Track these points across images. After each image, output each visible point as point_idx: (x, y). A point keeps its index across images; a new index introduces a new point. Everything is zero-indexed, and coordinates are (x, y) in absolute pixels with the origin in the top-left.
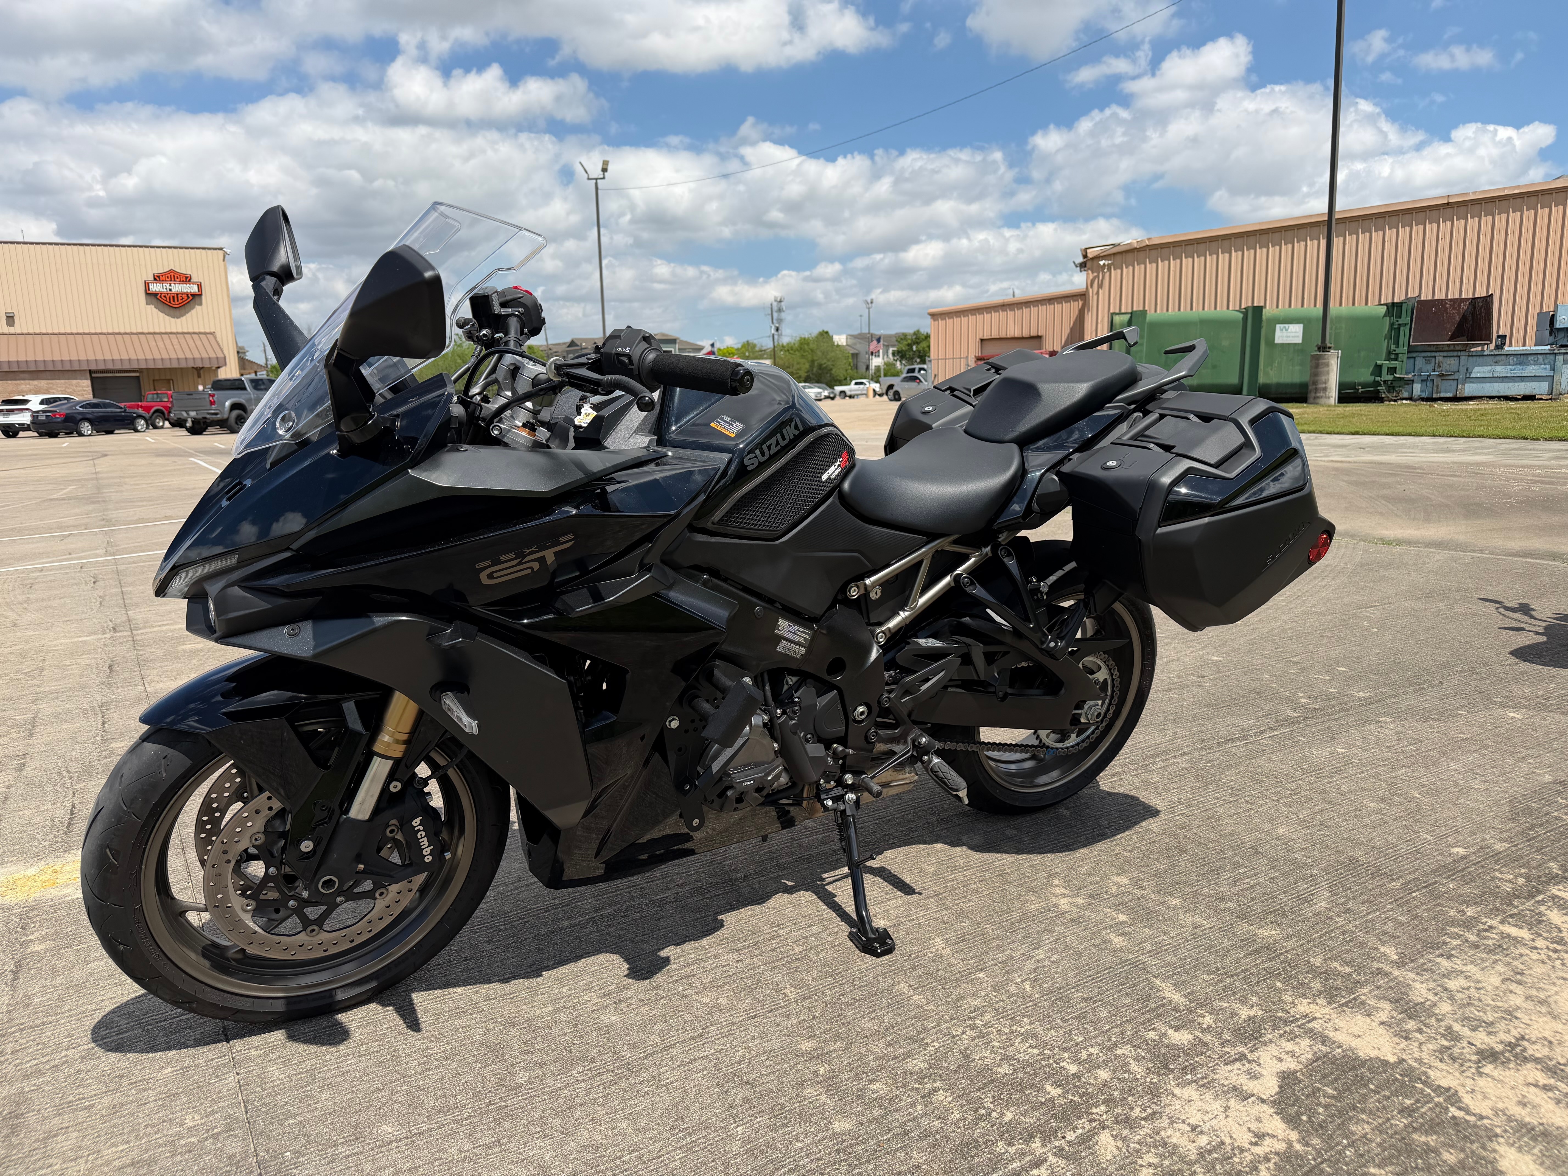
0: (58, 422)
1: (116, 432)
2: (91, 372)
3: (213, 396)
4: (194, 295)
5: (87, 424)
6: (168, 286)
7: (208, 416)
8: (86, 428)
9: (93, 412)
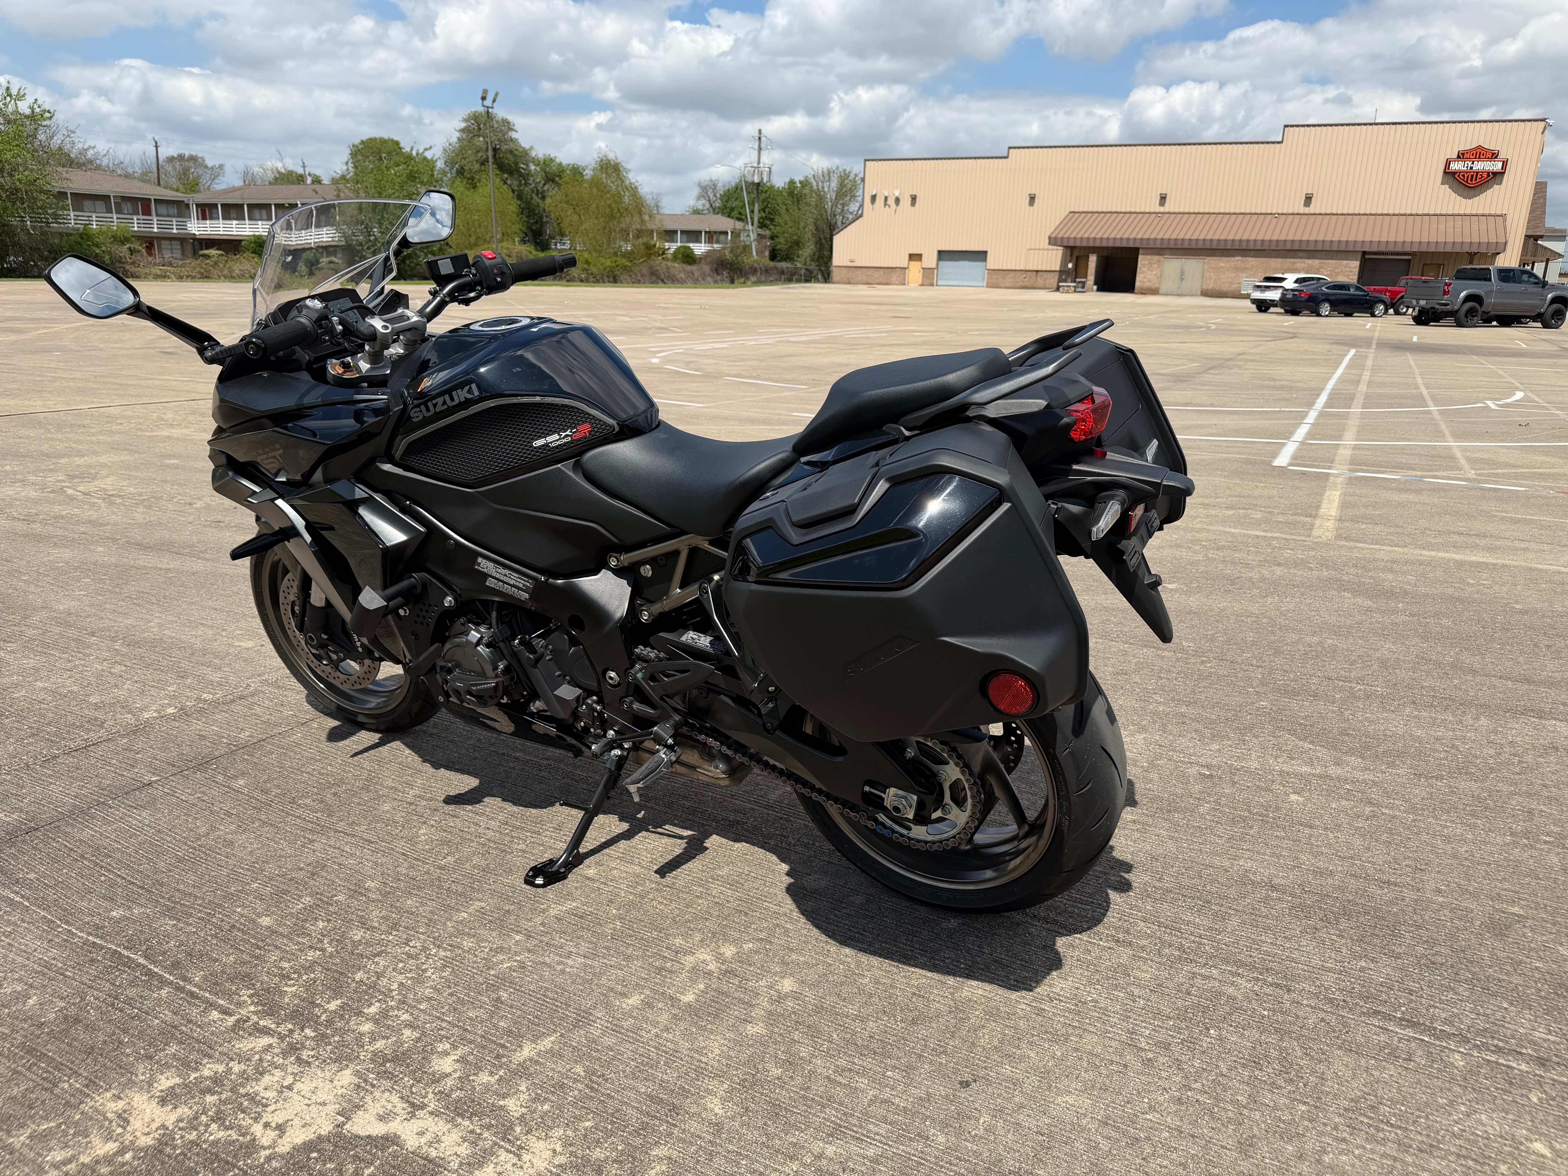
0: (1301, 301)
1: (1355, 314)
2: (1364, 253)
3: (1449, 285)
4: (1495, 174)
5: (1327, 305)
6: (1470, 164)
7: (1437, 307)
8: (1325, 309)
9: (1336, 294)
